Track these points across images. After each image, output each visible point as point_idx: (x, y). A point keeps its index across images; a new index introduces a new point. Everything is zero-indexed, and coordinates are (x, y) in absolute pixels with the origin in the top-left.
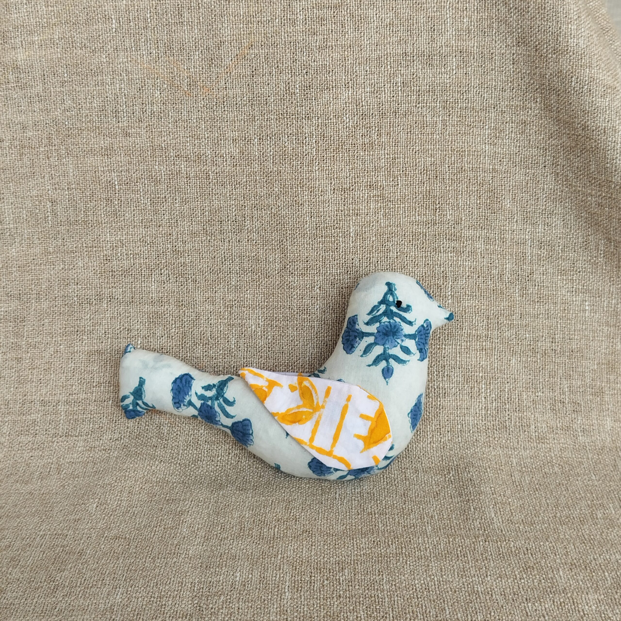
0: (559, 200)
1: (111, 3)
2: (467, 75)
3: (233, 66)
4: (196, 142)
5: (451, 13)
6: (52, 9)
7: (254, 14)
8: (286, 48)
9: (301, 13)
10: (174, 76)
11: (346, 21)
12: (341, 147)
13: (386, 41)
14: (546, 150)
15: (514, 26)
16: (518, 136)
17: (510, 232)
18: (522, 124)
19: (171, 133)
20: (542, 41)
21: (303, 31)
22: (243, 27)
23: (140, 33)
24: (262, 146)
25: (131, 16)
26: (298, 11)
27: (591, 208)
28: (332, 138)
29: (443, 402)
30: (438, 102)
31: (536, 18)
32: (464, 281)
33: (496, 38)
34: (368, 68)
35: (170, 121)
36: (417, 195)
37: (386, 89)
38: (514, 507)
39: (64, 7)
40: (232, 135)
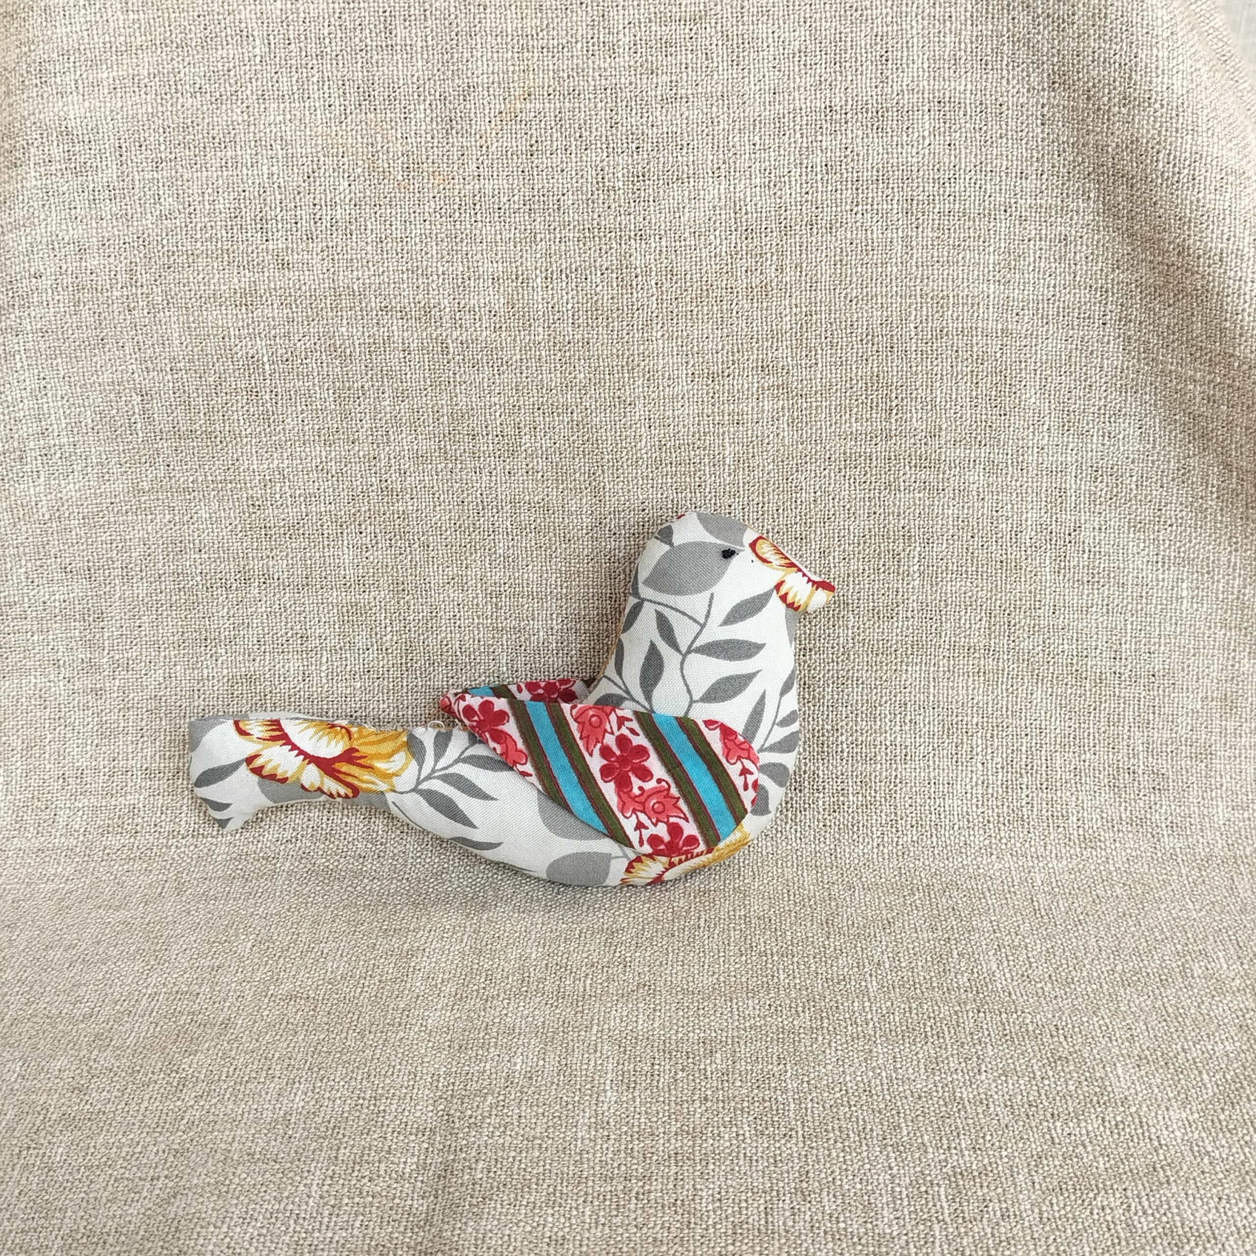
0: (1132, 388)
1: (253, 7)
2: (953, 147)
3: (494, 135)
4: (420, 281)
5: (920, 26)
6: (136, 17)
7: (534, 32)
8: (598, 100)
9: (627, 30)
10: (377, 152)
11: (714, 46)
12: (705, 293)
13: (792, 85)
14: (1106, 292)
15: (1045, 49)
16: (1053, 265)
17: (1036, 450)
18: (1060, 242)
19: (371, 264)
20: (1100, 81)
21: (630, 67)
22: (512, 58)
23: (309, 66)
24: (550, 292)
25: (291, 32)
26: (621, 27)
27: (1194, 404)
28: (688, 276)
29: (903, 771)
30: (895, 202)
31: (1089, 36)
32: (945, 545)
33: (1009, 73)
34: (757, 138)
35: (369, 240)
36: (854, 382)
37: (793, 179)
38: (1035, 953)
39: (160, 13)
40: (491, 270)
